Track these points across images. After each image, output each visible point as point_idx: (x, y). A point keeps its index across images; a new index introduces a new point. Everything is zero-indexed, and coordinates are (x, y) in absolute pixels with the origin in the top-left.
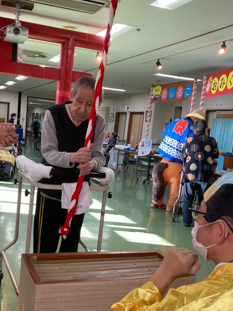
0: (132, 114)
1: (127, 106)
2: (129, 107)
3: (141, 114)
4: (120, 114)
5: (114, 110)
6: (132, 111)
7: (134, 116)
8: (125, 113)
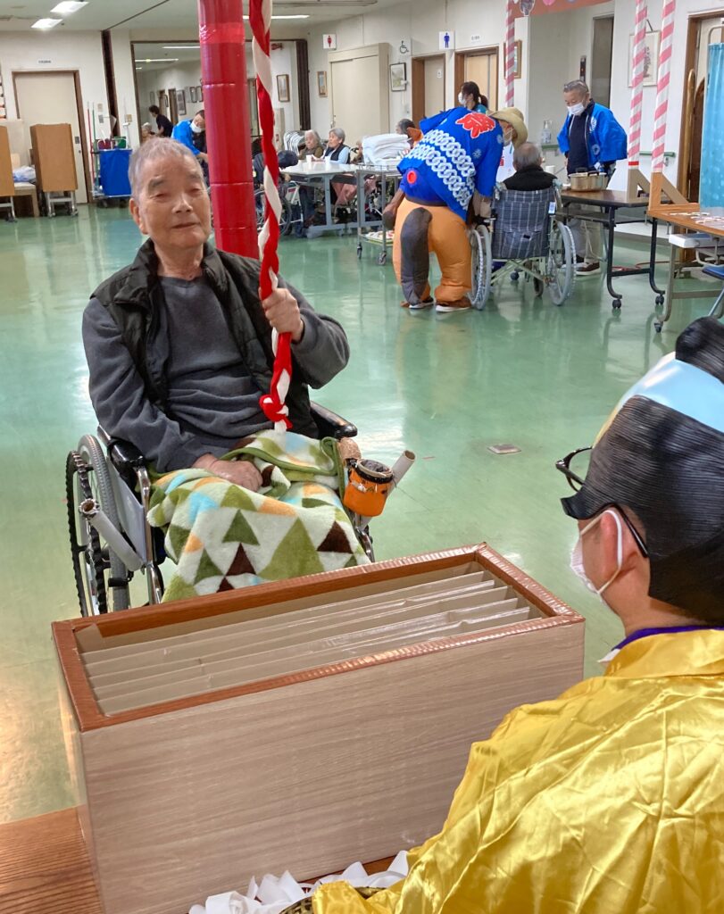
0: (461, 57)
1: (442, 35)
2: (450, 35)
3: (489, 55)
4: (426, 63)
5: (403, 50)
6: (461, 47)
7: (469, 62)
8: (441, 57)
